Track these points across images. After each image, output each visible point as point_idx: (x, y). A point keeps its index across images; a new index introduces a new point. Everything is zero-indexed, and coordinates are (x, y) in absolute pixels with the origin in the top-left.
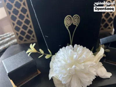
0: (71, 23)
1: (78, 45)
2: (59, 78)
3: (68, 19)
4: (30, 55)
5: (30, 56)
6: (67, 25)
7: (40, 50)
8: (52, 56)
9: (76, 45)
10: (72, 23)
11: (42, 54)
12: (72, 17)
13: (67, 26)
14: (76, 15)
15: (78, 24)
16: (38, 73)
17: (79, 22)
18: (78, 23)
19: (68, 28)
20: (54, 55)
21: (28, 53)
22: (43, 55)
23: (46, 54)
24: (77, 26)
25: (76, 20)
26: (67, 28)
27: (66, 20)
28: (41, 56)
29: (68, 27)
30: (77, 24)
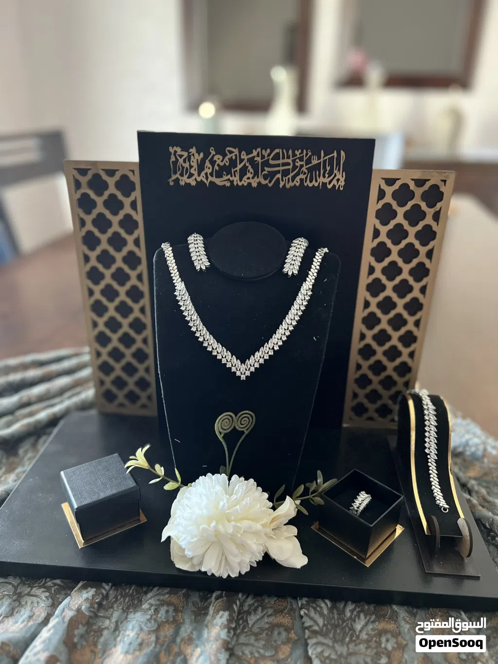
0: (232, 428)
1: (240, 477)
2: (182, 541)
3: (227, 420)
4: (130, 472)
5: (129, 475)
6: (221, 430)
7: (157, 467)
8: (181, 487)
9: (235, 477)
10: (235, 427)
11: (159, 477)
12: (236, 416)
13: (221, 433)
14: (247, 412)
15: (250, 429)
16: (139, 520)
17: (252, 426)
18: (248, 427)
19: (223, 438)
20: (185, 487)
21: (128, 468)
22: (161, 478)
23: (169, 480)
24: (246, 432)
25: (245, 421)
26: (220, 437)
27: (221, 421)
28: (158, 480)
29: (222, 435)
30: (247, 430)
